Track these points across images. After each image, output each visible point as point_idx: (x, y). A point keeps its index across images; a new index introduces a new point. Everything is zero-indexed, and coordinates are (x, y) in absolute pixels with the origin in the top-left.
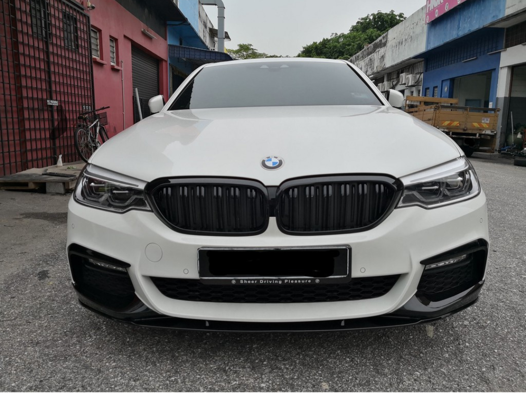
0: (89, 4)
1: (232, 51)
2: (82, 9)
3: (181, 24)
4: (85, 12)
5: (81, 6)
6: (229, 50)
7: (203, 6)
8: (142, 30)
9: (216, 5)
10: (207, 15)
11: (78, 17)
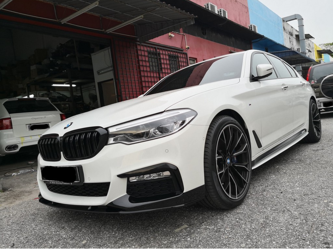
0: (187, 47)
1: (329, 44)
2: (182, 51)
3: (260, 40)
4: (184, 52)
5: (181, 49)
6: (327, 44)
7: (288, 22)
8: (230, 51)
9: (296, 19)
10: (292, 27)
11: (179, 56)
